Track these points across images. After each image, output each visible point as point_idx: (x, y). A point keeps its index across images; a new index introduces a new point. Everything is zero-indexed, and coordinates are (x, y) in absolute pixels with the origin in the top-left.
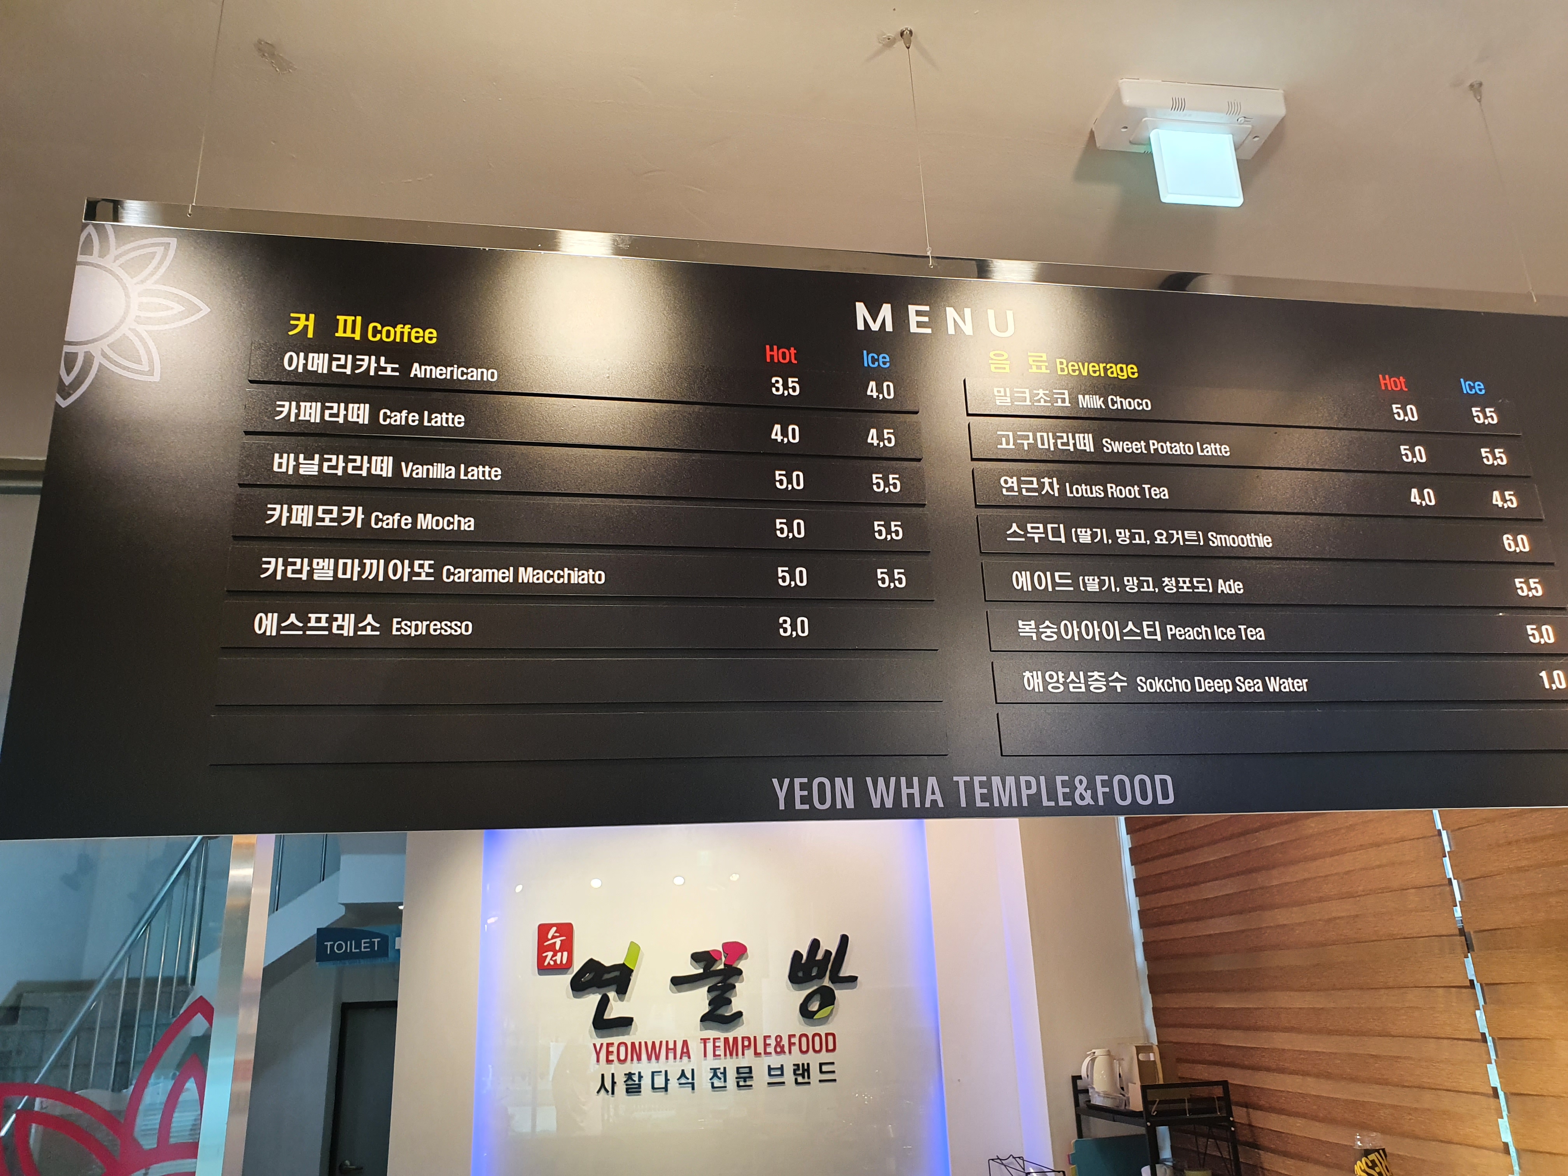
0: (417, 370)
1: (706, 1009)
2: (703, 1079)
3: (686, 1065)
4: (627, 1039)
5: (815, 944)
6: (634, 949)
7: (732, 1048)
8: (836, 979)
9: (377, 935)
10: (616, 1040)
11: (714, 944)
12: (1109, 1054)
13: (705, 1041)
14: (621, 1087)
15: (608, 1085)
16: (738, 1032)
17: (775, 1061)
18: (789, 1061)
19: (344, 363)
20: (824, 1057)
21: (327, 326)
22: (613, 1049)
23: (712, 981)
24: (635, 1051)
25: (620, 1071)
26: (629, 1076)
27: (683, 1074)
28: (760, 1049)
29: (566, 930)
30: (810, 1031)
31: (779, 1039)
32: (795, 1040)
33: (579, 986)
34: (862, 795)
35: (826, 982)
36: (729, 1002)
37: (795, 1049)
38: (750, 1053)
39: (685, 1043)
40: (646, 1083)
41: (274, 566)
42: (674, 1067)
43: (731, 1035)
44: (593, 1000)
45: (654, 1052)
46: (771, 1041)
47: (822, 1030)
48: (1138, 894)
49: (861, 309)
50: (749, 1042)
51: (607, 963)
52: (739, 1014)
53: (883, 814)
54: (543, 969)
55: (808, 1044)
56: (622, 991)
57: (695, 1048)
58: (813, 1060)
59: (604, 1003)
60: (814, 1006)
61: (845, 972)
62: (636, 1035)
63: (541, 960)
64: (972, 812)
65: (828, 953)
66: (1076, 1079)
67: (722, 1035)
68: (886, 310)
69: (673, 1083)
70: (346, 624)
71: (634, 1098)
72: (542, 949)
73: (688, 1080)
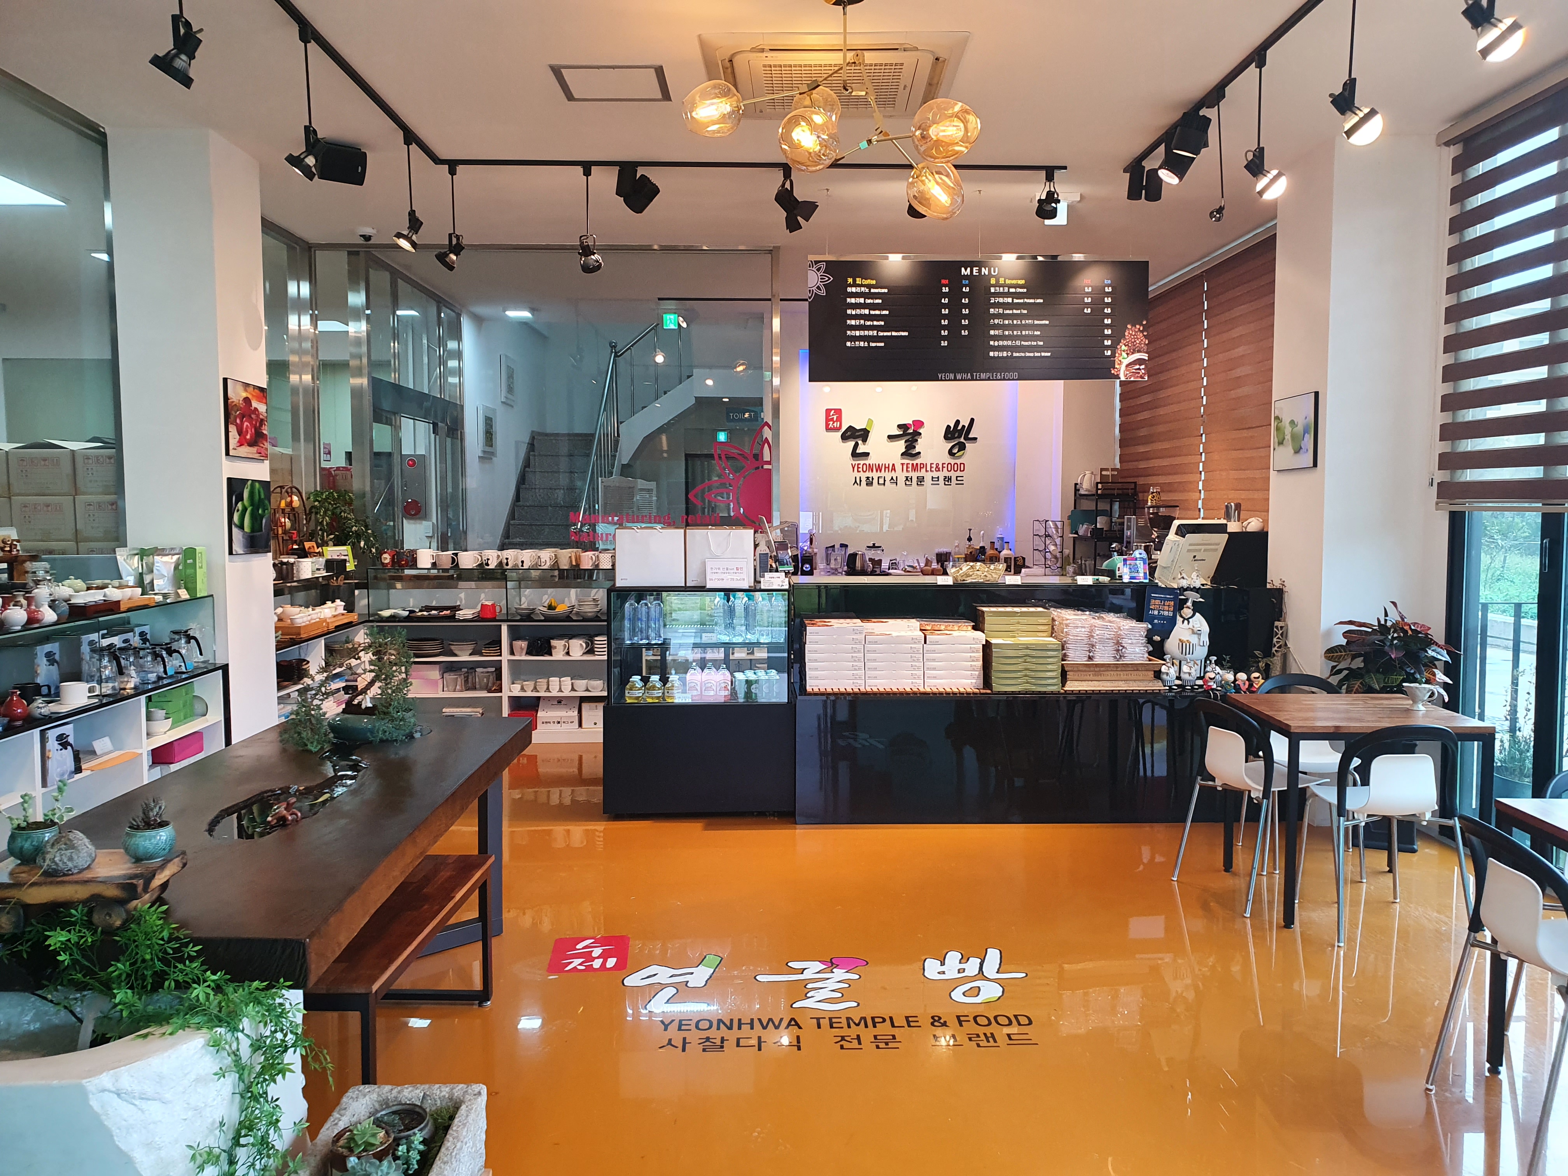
0: (873, 290)
1: (904, 450)
2: (901, 481)
3: (894, 475)
4: (867, 462)
5: (958, 422)
6: (870, 421)
7: (915, 468)
8: (966, 438)
9: (753, 411)
10: (862, 462)
11: (909, 421)
12: (1092, 473)
13: (903, 464)
14: (864, 483)
15: (858, 481)
16: (918, 461)
17: (935, 474)
18: (942, 475)
19: (858, 290)
20: (959, 473)
21: (854, 281)
22: (861, 466)
23: (907, 438)
24: (870, 468)
25: (864, 476)
26: (868, 478)
27: (892, 478)
28: (929, 469)
29: (838, 412)
30: (953, 462)
31: (937, 465)
32: (945, 466)
33: (844, 437)
34: (955, 376)
35: (962, 440)
36: (915, 447)
37: (945, 469)
38: (923, 470)
39: (893, 465)
40: (875, 481)
41: (849, 333)
42: (888, 475)
43: (915, 462)
44: (852, 444)
45: (879, 469)
46: (934, 466)
47: (958, 461)
48: (1120, 401)
49: (963, 269)
50: (923, 466)
51: (858, 428)
52: (919, 453)
53: (959, 380)
54: (828, 429)
55: (952, 467)
56: (865, 440)
57: (898, 467)
58: (953, 475)
59: (856, 446)
60: (955, 451)
61: (971, 436)
62: (871, 460)
63: (827, 425)
64: (976, 380)
65: (964, 426)
66: (1076, 484)
67: (911, 462)
68: (969, 269)
69: (888, 482)
70: (862, 344)
71: (869, 488)
72: (828, 420)
73: (894, 481)
